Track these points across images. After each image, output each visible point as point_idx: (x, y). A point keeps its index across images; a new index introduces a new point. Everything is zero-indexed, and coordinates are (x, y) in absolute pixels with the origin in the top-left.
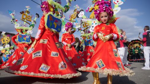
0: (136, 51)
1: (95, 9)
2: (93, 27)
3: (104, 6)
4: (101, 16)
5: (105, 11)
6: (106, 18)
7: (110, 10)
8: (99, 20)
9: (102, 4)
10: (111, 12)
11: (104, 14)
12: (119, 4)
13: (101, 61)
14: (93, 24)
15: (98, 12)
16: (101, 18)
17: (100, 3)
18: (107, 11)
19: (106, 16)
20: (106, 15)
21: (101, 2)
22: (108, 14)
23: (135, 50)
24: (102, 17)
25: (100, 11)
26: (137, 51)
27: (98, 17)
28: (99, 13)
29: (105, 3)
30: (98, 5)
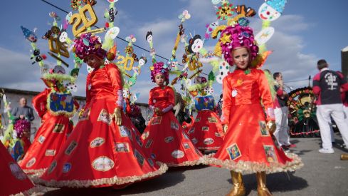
0: (305, 113)
1: (224, 42)
2: (222, 73)
3: (240, 37)
4: (235, 55)
5: (242, 45)
6: (246, 59)
7: (251, 42)
8: (231, 63)
9: (236, 32)
10: (255, 47)
11: (240, 51)
12: (271, 18)
13: (235, 146)
14: (221, 67)
15: (230, 47)
16: (235, 59)
17: (232, 30)
18: (246, 45)
19: (244, 55)
20: (246, 53)
21: (234, 29)
22: (248, 51)
23: (305, 111)
24: (238, 57)
25: (233, 46)
26: (308, 113)
27: (229, 57)
28: (232, 50)
29: (242, 30)
30: (228, 34)
